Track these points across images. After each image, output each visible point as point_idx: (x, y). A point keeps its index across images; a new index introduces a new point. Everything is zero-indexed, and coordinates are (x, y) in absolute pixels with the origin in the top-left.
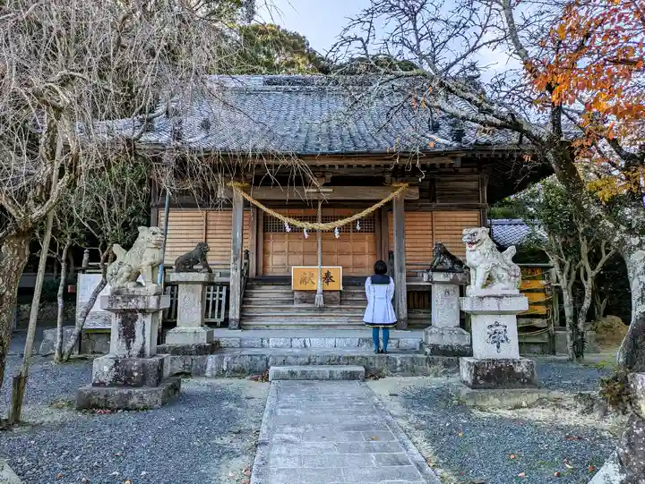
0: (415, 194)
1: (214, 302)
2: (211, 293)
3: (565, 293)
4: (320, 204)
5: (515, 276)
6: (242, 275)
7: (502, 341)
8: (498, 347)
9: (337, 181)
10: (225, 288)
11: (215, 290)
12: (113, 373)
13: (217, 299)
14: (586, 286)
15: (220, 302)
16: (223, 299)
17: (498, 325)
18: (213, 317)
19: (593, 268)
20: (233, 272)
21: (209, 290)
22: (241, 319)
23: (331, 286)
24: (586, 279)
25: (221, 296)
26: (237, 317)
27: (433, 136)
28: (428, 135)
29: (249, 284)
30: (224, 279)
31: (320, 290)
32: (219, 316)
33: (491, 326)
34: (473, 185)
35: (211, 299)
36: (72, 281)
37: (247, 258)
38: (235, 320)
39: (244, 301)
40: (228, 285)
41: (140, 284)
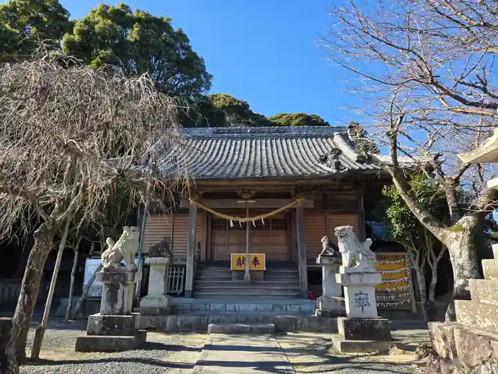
0: (311, 204)
1: (176, 279)
2: (174, 272)
3: (418, 273)
4: (248, 211)
5: (372, 259)
6: (194, 260)
7: (365, 305)
8: (363, 309)
9: (259, 196)
10: (183, 269)
11: (177, 270)
12: (102, 325)
13: (178, 276)
14: (433, 268)
15: (180, 279)
16: (182, 277)
17: (361, 294)
18: (175, 289)
19: (437, 256)
20: (188, 258)
21: (173, 270)
22: (193, 291)
23: (258, 268)
24: (432, 263)
25: (181, 274)
26: (191, 289)
27: (322, 166)
28: (320, 165)
29: (200, 266)
30: (183, 263)
31: (247, 270)
32: (179, 289)
33: (357, 294)
34: (353, 198)
35: (174, 277)
36: (82, 264)
37: (199, 247)
38: (189, 291)
39: (196, 278)
40: (185, 266)
41: (123, 265)
